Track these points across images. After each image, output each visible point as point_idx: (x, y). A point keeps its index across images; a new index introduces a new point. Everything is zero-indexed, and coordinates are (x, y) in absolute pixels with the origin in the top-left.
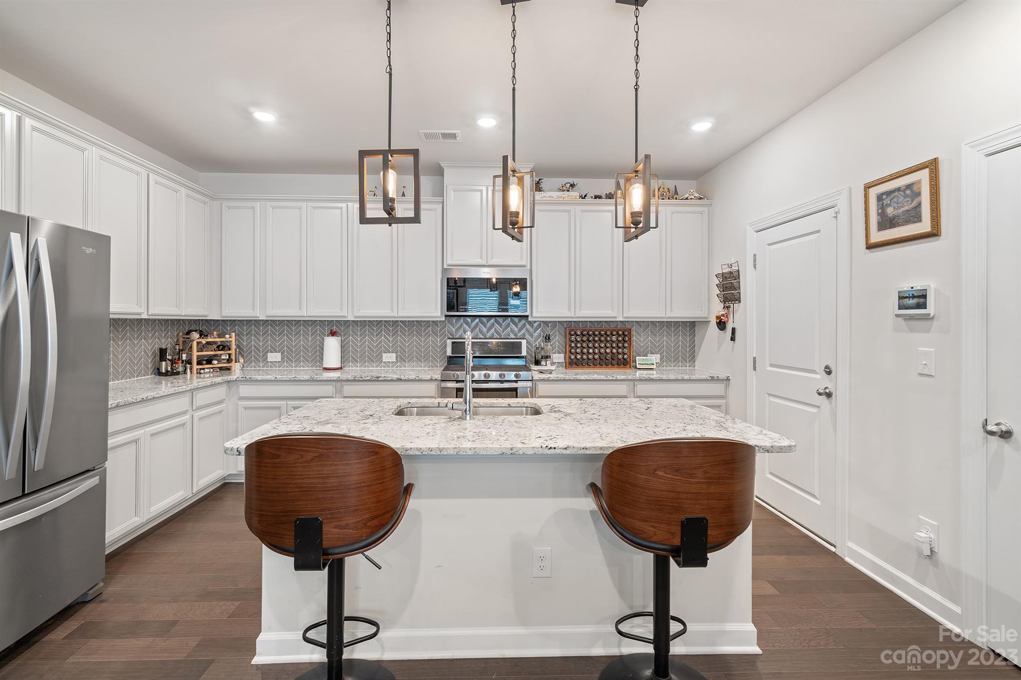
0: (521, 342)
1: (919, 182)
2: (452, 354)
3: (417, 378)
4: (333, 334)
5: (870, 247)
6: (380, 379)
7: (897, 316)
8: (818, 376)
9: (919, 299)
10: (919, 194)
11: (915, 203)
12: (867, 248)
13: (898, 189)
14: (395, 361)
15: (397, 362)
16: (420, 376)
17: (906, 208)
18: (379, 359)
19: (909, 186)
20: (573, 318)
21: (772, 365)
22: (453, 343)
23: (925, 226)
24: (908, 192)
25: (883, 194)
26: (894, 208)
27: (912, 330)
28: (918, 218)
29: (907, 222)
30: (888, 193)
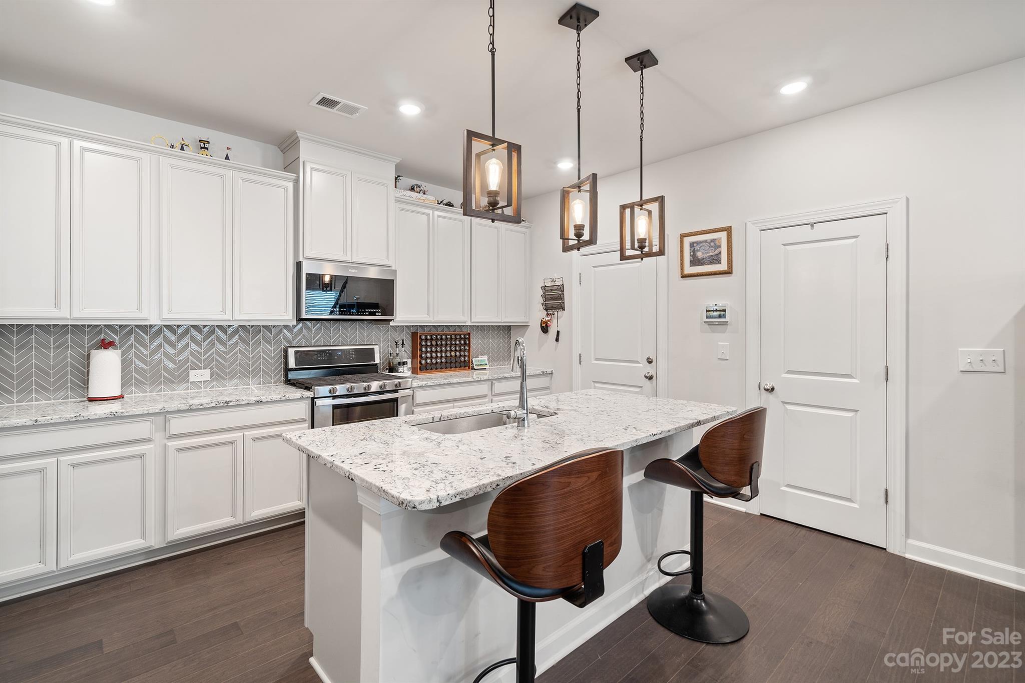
0: (374, 348)
1: (720, 239)
2: (296, 366)
3: (284, 398)
4: (106, 345)
5: (684, 276)
6: (230, 404)
7: (705, 322)
8: (641, 365)
9: (722, 313)
10: (719, 247)
11: (717, 252)
12: (682, 277)
13: (706, 241)
14: (209, 379)
15: (212, 380)
16: (287, 396)
17: (711, 254)
18: (185, 378)
19: (713, 241)
20: (431, 322)
21: (597, 359)
22: (296, 352)
23: (723, 266)
24: (712, 244)
25: (694, 243)
26: (703, 253)
27: (713, 332)
28: (718, 261)
29: (711, 263)
30: (698, 243)
